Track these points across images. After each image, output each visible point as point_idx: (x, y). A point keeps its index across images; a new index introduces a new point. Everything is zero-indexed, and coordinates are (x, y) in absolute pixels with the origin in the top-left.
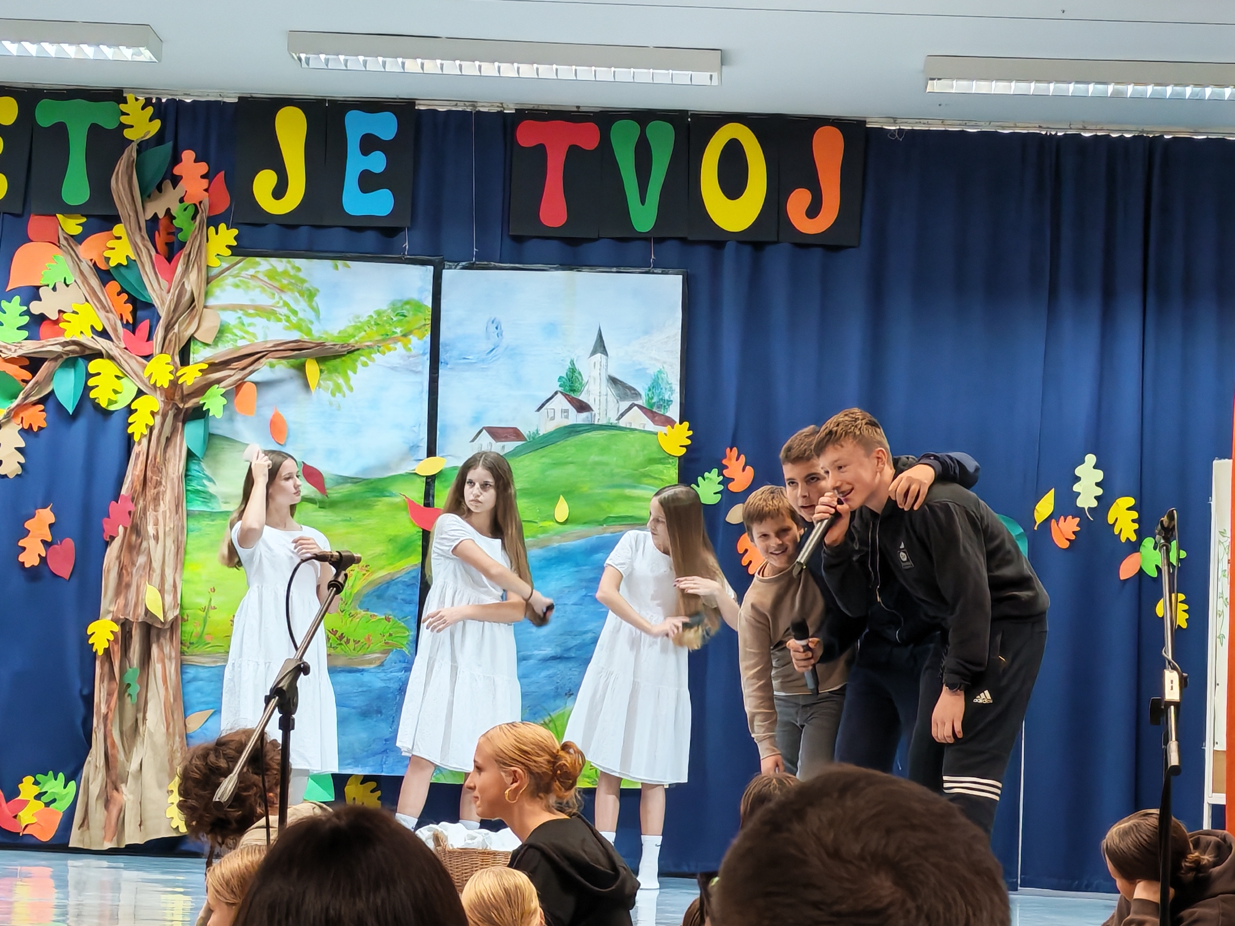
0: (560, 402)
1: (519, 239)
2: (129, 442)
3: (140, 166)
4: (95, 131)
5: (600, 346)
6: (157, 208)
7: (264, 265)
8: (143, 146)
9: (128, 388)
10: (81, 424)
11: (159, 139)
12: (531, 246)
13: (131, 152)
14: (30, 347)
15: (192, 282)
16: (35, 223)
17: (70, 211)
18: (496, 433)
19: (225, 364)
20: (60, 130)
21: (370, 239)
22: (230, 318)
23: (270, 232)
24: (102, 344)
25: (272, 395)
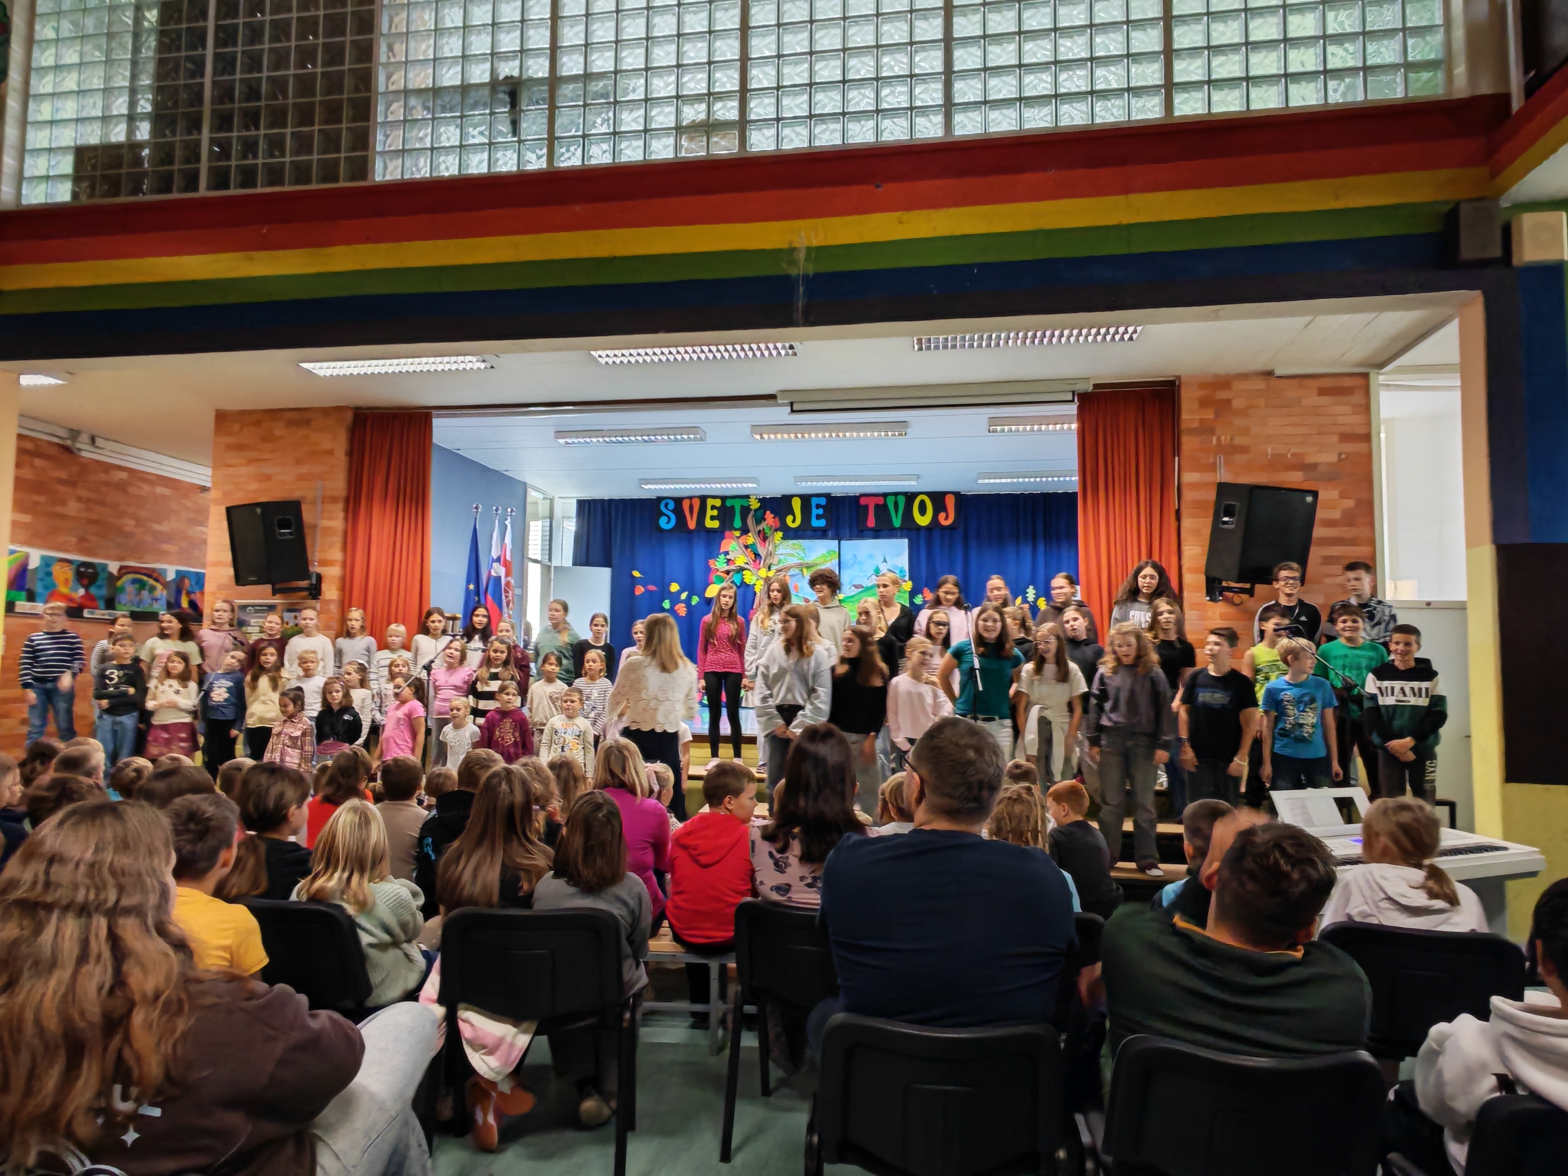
0: (874, 577)
1: (862, 531)
2: (755, 594)
3: (754, 516)
4: (742, 507)
5: (885, 561)
6: (760, 527)
7: (791, 542)
8: (756, 510)
9: (754, 578)
10: (742, 589)
11: (760, 508)
12: (866, 533)
13: (752, 513)
14: (727, 568)
15: (771, 548)
16: (727, 533)
17: (736, 530)
18: (856, 587)
19: (780, 570)
20: (733, 507)
21: (819, 533)
22: (782, 557)
23: (791, 533)
24: (747, 566)
25: (795, 579)
